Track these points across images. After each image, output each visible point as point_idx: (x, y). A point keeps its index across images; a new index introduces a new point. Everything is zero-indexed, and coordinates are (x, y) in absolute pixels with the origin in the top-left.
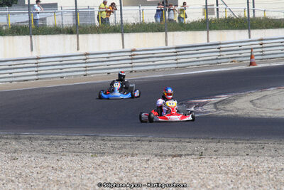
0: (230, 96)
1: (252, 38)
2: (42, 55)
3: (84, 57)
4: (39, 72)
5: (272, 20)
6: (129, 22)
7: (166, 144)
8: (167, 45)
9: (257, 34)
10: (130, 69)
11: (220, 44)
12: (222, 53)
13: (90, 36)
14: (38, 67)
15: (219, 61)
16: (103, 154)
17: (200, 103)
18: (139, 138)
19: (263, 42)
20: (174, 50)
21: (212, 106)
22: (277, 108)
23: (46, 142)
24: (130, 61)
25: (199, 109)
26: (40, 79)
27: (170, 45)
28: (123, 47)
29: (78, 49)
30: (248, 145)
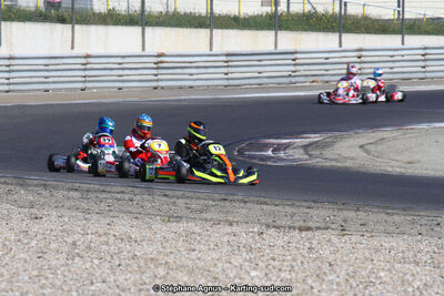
0: (325, 136)
1: (344, 46)
2: (16, 54)
3: (83, 61)
4: (11, 81)
5: (377, 20)
6: (153, 10)
7: (273, 208)
8: (211, 50)
9: (352, 41)
10: (155, 84)
11: (296, 53)
12: (298, 68)
13: (93, 28)
14: (9, 71)
15: (293, 80)
16: (179, 219)
17: (279, 145)
18: (224, 197)
19: (363, 53)
20: (224, 58)
21: (302, 151)
22: (408, 160)
23: (76, 194)
24: (155, 72)
25: (282, 154)
26: (13, 91)
27: (216, 50)
28: (143, 49)
29: (73, 48)
30: (410, 218)
